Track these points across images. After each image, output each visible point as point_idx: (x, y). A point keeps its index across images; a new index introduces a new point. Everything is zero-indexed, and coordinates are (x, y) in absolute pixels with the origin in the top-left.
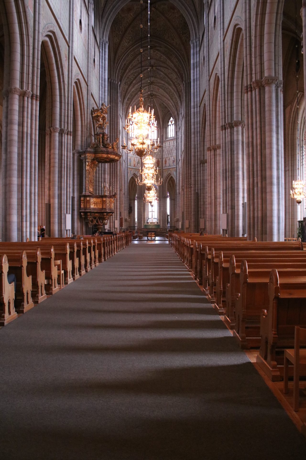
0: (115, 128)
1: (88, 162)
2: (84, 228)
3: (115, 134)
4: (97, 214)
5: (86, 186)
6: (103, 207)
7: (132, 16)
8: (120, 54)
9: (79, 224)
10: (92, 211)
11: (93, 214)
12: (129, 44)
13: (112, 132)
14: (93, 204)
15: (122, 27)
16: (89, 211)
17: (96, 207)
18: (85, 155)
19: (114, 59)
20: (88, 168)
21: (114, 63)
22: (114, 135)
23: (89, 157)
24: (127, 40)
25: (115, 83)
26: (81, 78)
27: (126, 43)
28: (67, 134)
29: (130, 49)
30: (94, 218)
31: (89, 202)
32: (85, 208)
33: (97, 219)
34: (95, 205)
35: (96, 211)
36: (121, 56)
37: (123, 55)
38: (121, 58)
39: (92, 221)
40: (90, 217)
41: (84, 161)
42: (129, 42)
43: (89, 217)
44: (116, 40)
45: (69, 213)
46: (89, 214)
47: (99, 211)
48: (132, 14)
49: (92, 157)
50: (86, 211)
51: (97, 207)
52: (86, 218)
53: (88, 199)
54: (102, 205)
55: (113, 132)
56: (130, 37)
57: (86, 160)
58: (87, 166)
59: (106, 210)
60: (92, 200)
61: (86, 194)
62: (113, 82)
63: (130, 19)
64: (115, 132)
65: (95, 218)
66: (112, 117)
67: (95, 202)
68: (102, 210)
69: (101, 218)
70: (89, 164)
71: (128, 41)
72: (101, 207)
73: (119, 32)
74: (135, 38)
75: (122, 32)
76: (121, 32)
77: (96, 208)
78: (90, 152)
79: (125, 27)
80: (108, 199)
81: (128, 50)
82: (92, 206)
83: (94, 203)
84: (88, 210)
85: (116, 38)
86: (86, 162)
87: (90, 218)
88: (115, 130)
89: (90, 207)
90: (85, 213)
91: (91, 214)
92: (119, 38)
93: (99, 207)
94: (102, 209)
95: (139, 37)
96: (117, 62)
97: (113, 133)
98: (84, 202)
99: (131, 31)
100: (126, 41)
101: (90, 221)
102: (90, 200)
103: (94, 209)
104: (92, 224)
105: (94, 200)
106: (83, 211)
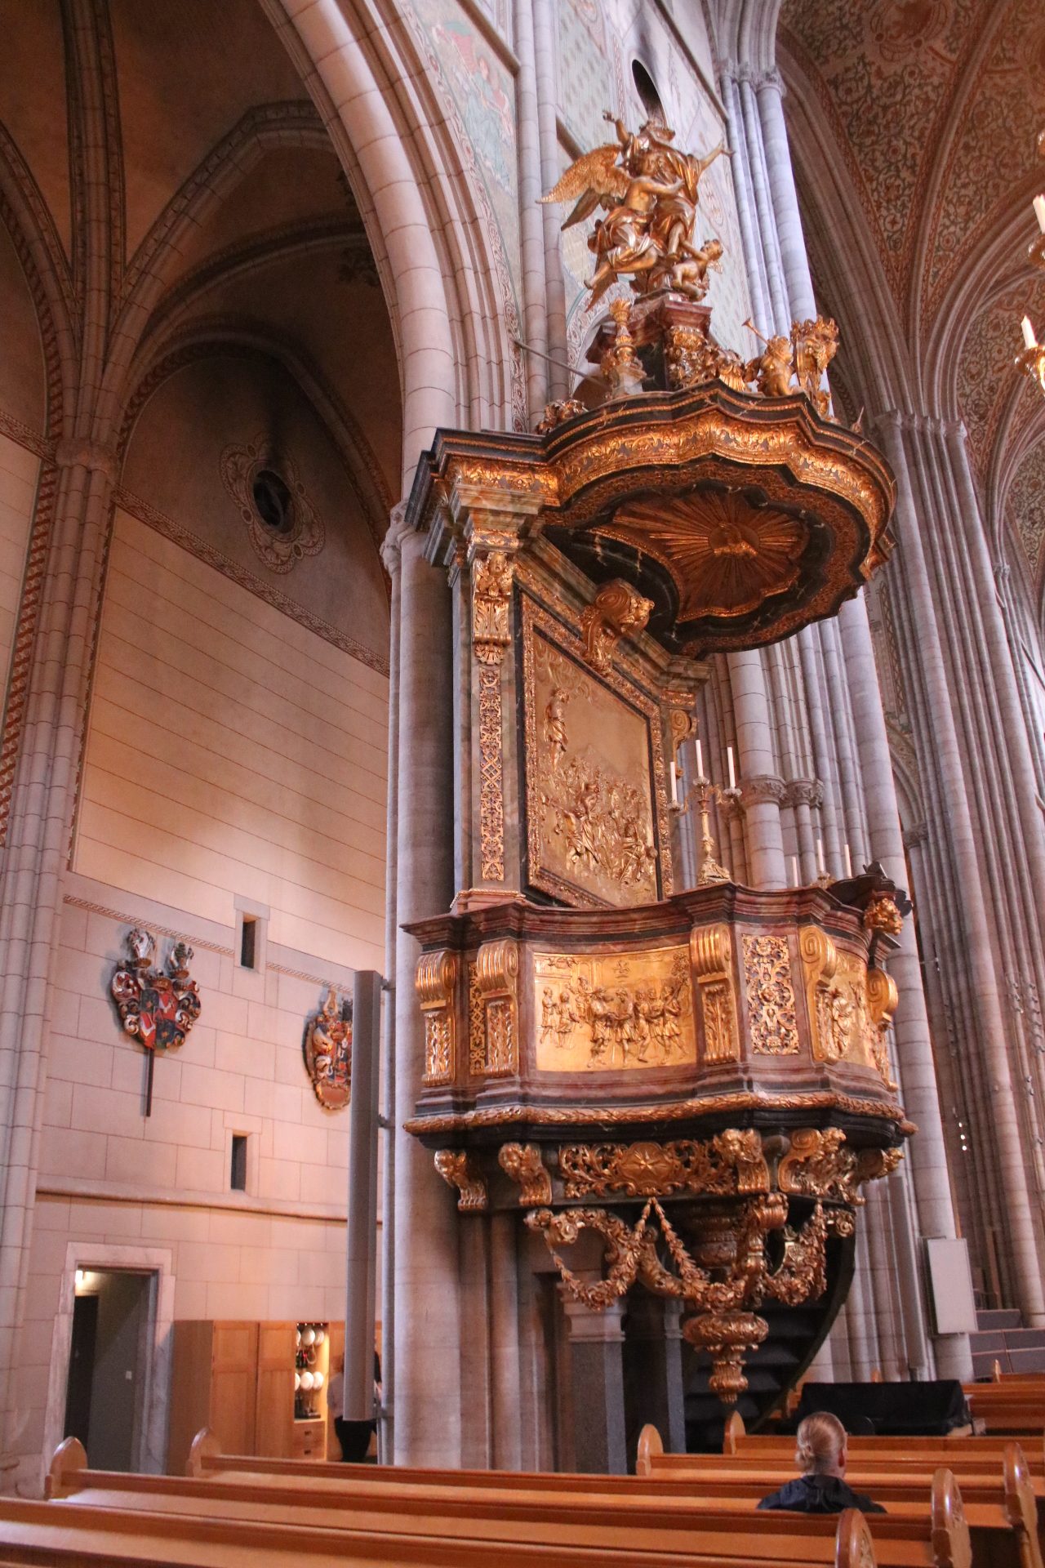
0: (981, 663)
2: (510, 1350)
3: (987, 695)
4: (643, 1158)
6: (701, 1048)
7: (943, 52)
8: (930, 290)
9: (443, 1301)
10: (557, 1114)
11: (588, 1155)
12: (972, 226)
13: (963, 686)
14: (582, 1030)
15: (906, 143)
16: (512, 1109)
17: (612, 1059)
19: (907, 321)
21: (908, 335)
22: (980, 699)
24: (951, 209)
25: (936, 438)
27: (953, 223)
29: (983, 251)
30: (613, 1209)
31: (507, 993)
32: (471, 1081)
33: (654, 1220)
34: (603, 1031)
35: (616, 1113)
36: (942, 297)
37: (952, 287)
38: (944, 306)
39: (595, 1257)
40: (549, 1194)
42: (968, 218)
43: (537, 1207)
44: (894, 222)
46: (516, 1153)
47: (648, 1111)
48: (938, 45)
50: (470, 1115)
51: (632, 1063)
53: (491, 958)
54: (686, 1028)
55: (971, 684)
56: (965, 186)
59: (738, 1084)
61: (474, 908)
62: (923, 426)
63: (936, 80)
64: (985, 685)
65: (630, 1212)
66: (949, 605)
67: (598, 995)
68: (692, 1094)
69: (707, 1203)
71: (962, 210)
72: (681, 1056)
73: (898, 170)
74: (996, 186)
75: (912, 168)
76: (904, 174)
77: (613, 1076)
79: (922, 134)
80: (755, 938)
81: (969, 262)
82: (558, 1053)
83: (593, 1017)
84: (494, 1100)
85: (888, 209)
87: (556, 1210)
88: (982, 671)
89: (525, 1062)
90: (482, 1147)
91: (560, 1155)
92: (904, 205)
93: (654, 1056)
94: (697, 1076)
95: (1019, 173)
96: (928, 331)
97: (973, 694)
99: (961, 153)
100: (948, 215)
101: (561, 1247)
102: (521, 973)
103: (577, 1088)
104: (597, 1287)
105: (577, 971)
106: (448, 1117)
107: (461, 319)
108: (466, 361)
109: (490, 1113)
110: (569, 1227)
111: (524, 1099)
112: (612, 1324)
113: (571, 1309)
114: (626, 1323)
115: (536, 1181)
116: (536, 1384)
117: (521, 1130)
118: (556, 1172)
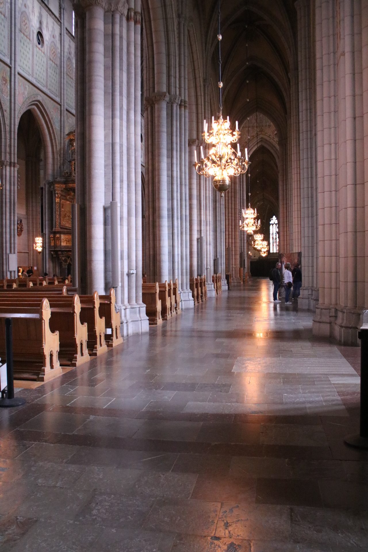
1: (57, 194)
2: (57, 269)
4: (70, 253)
5: (55, 221)
9: (51, 265)
10: (63, 249)
11: (65, 253)
14: (65, 242)
16: (59, 249)
17: (68, 244)
18: (54, 186)
20: (58, 201)
23: (59, 188)
26: (43, 99)
28: (10, 166)
30: (67, 257)
31: (59, 239)
32: (55, 246)
33: (71, 258)
34: (67, 242)
35: (68, 249)
39: (66, 261)
40: (61, 256)
41: (53, 193)
45: (14, 253)
46: (60, 253)
49: (61, 188)
50: (56, 249)
51: (70, 245)
52: (58, 257)
53: (58, 236)
57: (55, 192)
58: (57, 198)
60: (63, 237)
61: (56, 230)
65: (69, 257)
67: (67, 239)
70: (58, 195)
77: (68, 246)
78: (59, 183)
82: (63, 244)
83: (66, 241)
86: (55, 194)
89: (61, 244)
90: (56, 252)
91: (63, 253)
98: (54, 240)
101: (63, 260)
102: (60, 237)
103: (65, 247)
104: (66, 264)
105: (65, 236)
106: (53, 249)
107: (53, 152)
108: (53, 158)
109: (58, 249)
110: (63, 258)
111: (60, 248)
112: (66, 267)
113: (63, 265)
114: (68, 266)
115: (61, 255)
116: (59, 272)
117: (60, 251)
118: (63, 254)
